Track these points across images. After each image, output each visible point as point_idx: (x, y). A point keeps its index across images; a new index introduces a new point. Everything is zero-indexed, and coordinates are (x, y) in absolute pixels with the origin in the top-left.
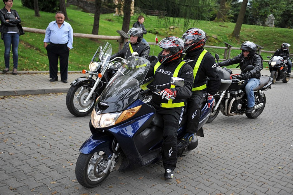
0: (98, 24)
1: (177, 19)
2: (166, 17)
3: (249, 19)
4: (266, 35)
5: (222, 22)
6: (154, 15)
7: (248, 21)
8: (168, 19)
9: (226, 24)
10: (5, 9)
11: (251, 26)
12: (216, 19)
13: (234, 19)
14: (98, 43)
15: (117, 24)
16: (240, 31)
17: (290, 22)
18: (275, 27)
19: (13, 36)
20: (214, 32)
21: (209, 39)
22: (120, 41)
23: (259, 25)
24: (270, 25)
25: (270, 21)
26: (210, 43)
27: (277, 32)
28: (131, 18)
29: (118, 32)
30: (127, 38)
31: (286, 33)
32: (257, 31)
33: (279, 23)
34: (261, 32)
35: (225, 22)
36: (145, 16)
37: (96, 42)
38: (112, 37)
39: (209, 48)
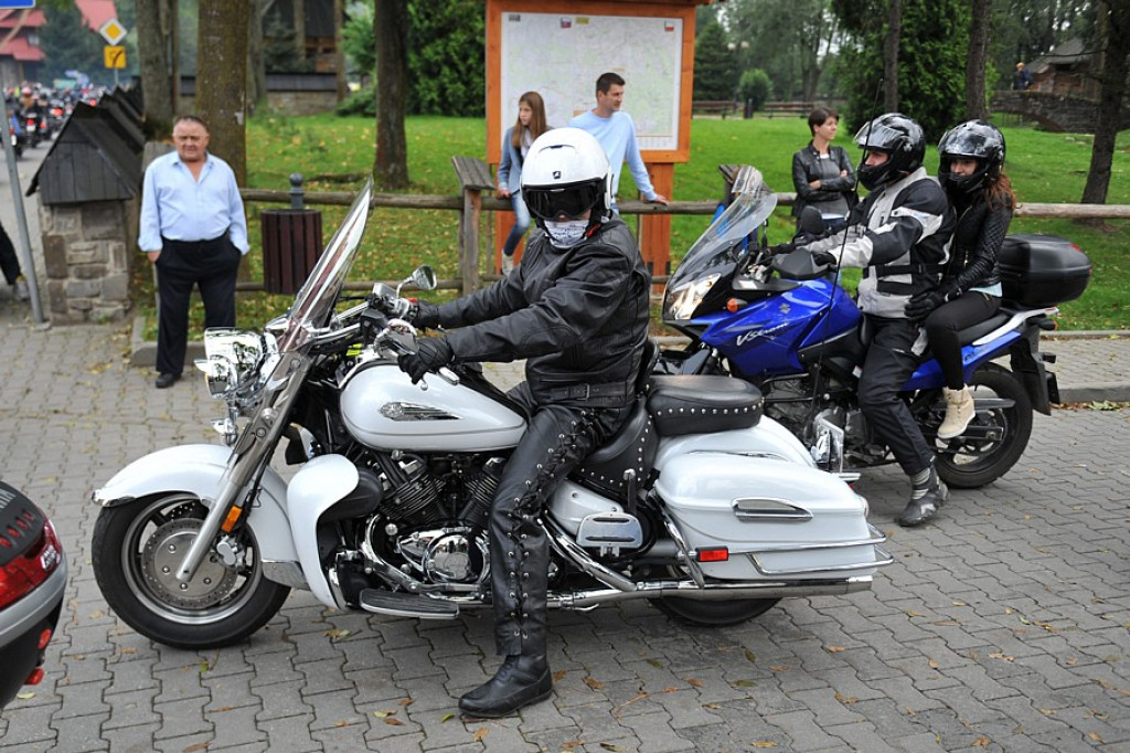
0: (1109, 168)
10: (810, 150)
14: (1105, 232)
37: (1098, 230)
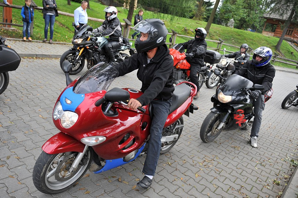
1: (166, 15)
2: (159, 13)
3: (217, 21)
4: (227, 33)
5: (198, 20)
6: (150, 11)
7: (216, 22)
8: (160, 14)
9: (200, 22)
11: (218, 25)
12: (194, 18)
13: (207, 20)
15: (124, 15)
16: (210, 28)
17: (245, 26)
18: (234, 28)
19: (51, 16)
20: (192, 27)
21: (188, 32)
22: (125, 26)
23: (223, 25)
24: (231, 26)
25: (231, 23)
26: (188, 34)
27: (235, 32)
28: (134, 11)
29: (124, 20)
30: (130, 25)
31: (240, 33)
32: (221, 29)
33: (237, 25)
34: (224, 30)
35: (200, 20)
36: (144, 10)
39: (187, 37)
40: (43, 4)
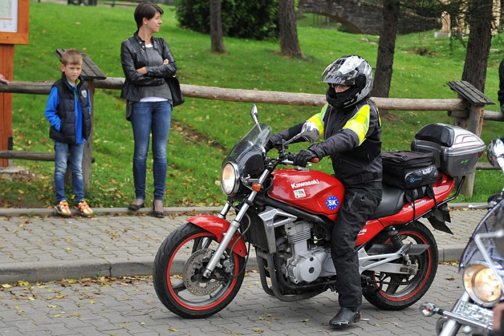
0: (391, 67)
10: (136, 39)
15: (447, 62)
19: (155, 109)
22: (458, 114)
28: (493, 41)
29: (453, 86)
30: (482, 105)
38: (434, 102)
40: (125, 66)
